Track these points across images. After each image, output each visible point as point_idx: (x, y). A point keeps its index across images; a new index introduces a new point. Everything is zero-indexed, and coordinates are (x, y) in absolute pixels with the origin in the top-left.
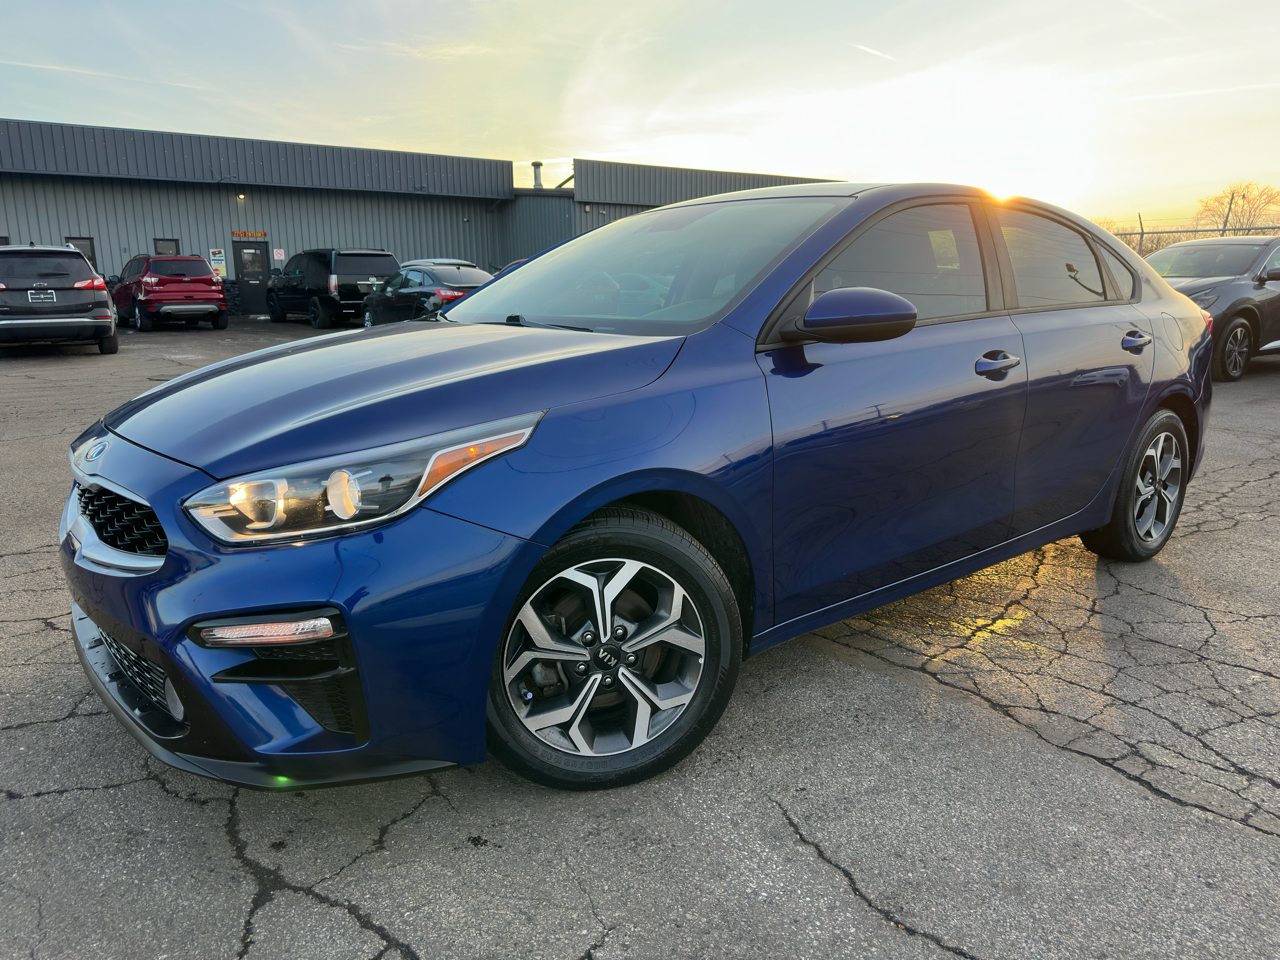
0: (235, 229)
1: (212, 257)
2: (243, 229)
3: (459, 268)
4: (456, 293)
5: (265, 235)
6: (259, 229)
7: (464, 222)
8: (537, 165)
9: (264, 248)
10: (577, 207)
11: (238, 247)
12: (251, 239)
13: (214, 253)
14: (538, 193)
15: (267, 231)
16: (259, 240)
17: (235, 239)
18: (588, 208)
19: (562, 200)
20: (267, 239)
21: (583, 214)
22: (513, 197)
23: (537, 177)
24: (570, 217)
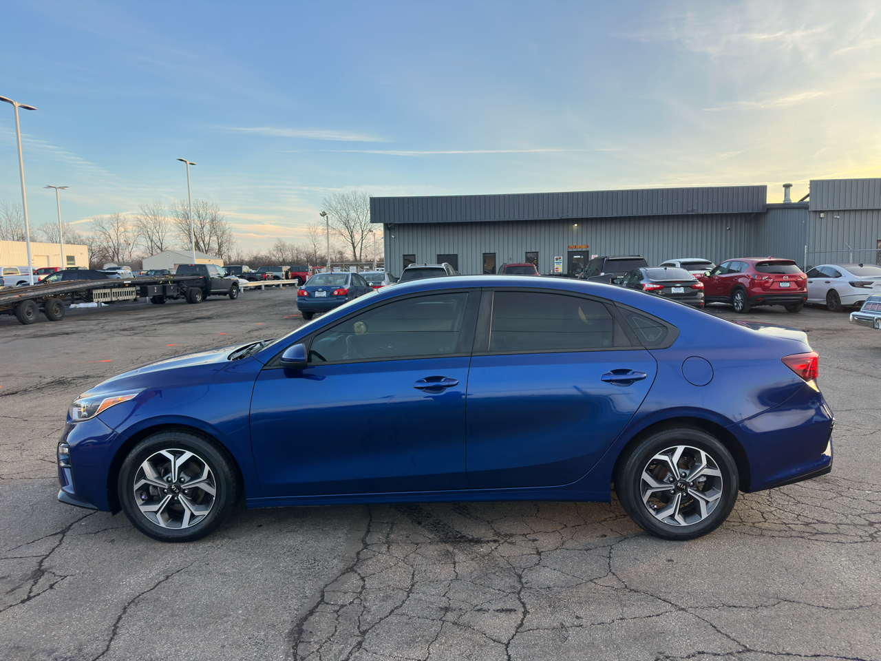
0: (570, 244)
1: (555, 261)
2: (575, 244)
3: (666, 269)
4: (655, 286)
5: (587, 247)
6: (584, 243)
7: (726, 230)
8: (787, 186)
9: (586, 254)
10: (812, 214)
11: (571, 254)
12: (579, 250)
13: (557, 259)
14: (787, 207)
15: (589, 245)
16: (584, 250)
17: (570, 250)
18: (822, 215)
19: (800, 211)
20: (588, 249)
21: (818, 220)
22: (765, 211)
23: (787, 195)
24: (806, 222)
